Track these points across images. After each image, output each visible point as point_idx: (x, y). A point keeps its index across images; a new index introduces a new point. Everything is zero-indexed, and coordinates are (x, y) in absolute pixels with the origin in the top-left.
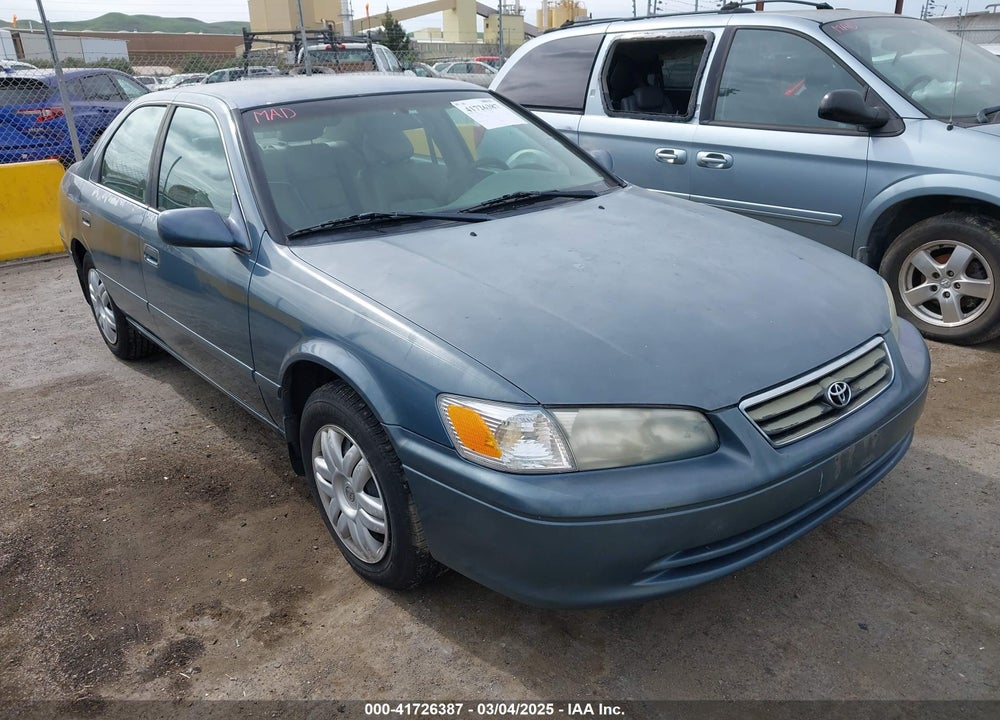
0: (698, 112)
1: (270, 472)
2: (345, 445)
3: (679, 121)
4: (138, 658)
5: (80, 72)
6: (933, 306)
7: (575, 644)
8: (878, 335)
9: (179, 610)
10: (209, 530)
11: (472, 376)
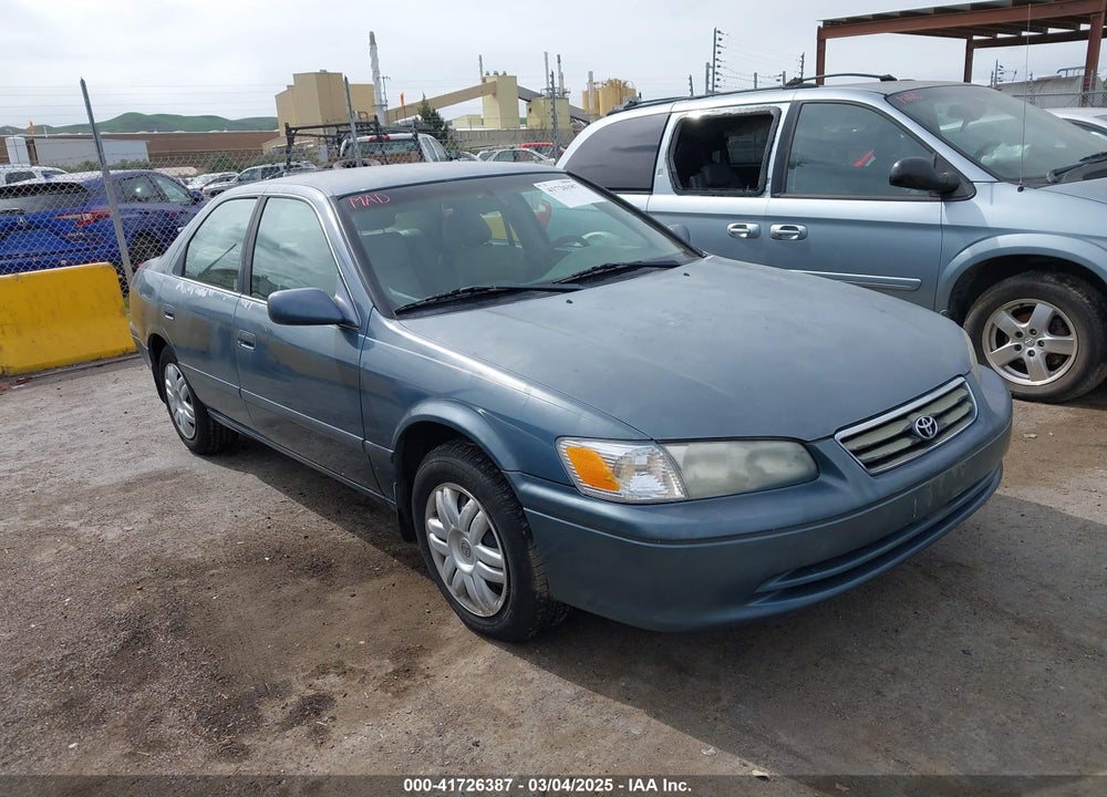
0: (769, 185)
1: (371, 548)
2: (461, 500)
3: (750, 196)
4: (272, 712)
5: (120, 174)
6: (1019, 365)
7: (692, 679)
8: (960, 376)
9: (304, 670)
10: (319, 602)
11: (587, 420)
